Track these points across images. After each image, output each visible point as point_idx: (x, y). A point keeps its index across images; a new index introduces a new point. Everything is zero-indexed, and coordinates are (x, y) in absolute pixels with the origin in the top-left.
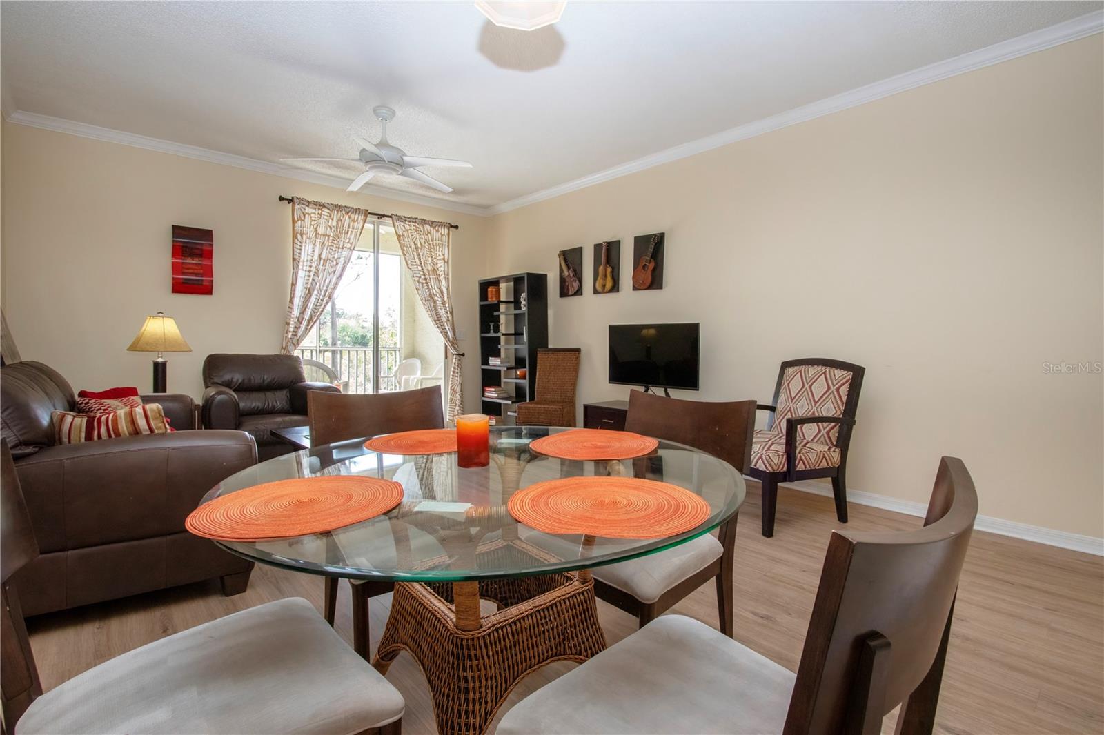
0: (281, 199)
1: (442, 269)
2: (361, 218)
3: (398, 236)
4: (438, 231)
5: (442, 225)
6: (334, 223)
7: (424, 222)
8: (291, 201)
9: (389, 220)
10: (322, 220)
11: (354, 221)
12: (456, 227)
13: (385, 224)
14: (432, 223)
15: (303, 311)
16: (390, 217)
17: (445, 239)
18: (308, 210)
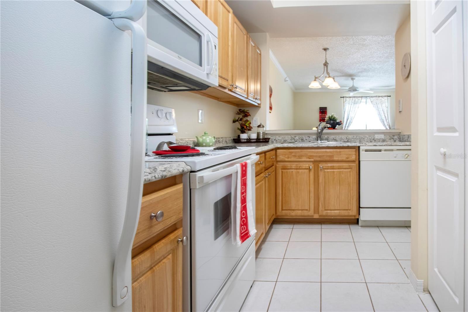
0: (341, 97)
1: (385, 109)
2: (361, 98)
3: (372, 102)
4: (384, 98)
5: (385, 96)
6: (353, 101)
7: (379, 97)
8: (343, 97)
9: (369, 98)
10: (351, 101)
11: (359, 100)
12: (390, 96)
13: (368, 99)
14: (382, 96)
15: (346, 124)
16: (369, 97)
17: (386, 100)
18: (347, 99)
